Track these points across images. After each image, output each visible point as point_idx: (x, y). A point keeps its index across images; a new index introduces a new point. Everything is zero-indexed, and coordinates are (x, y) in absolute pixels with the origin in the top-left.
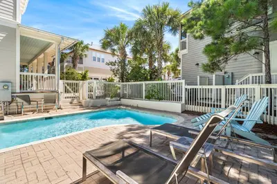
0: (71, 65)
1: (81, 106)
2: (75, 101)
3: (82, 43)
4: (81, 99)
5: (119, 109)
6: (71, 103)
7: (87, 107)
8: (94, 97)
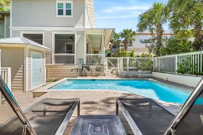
0: (124, 48)
1: (118, 75)
2: (115, 72)
3: (131, 31)
4: (119, 70)
5: (147, 80)
6: (112, 73)
7: (121, 77)
8: (128, 69)
